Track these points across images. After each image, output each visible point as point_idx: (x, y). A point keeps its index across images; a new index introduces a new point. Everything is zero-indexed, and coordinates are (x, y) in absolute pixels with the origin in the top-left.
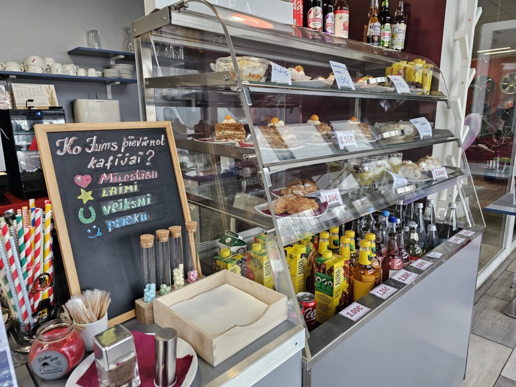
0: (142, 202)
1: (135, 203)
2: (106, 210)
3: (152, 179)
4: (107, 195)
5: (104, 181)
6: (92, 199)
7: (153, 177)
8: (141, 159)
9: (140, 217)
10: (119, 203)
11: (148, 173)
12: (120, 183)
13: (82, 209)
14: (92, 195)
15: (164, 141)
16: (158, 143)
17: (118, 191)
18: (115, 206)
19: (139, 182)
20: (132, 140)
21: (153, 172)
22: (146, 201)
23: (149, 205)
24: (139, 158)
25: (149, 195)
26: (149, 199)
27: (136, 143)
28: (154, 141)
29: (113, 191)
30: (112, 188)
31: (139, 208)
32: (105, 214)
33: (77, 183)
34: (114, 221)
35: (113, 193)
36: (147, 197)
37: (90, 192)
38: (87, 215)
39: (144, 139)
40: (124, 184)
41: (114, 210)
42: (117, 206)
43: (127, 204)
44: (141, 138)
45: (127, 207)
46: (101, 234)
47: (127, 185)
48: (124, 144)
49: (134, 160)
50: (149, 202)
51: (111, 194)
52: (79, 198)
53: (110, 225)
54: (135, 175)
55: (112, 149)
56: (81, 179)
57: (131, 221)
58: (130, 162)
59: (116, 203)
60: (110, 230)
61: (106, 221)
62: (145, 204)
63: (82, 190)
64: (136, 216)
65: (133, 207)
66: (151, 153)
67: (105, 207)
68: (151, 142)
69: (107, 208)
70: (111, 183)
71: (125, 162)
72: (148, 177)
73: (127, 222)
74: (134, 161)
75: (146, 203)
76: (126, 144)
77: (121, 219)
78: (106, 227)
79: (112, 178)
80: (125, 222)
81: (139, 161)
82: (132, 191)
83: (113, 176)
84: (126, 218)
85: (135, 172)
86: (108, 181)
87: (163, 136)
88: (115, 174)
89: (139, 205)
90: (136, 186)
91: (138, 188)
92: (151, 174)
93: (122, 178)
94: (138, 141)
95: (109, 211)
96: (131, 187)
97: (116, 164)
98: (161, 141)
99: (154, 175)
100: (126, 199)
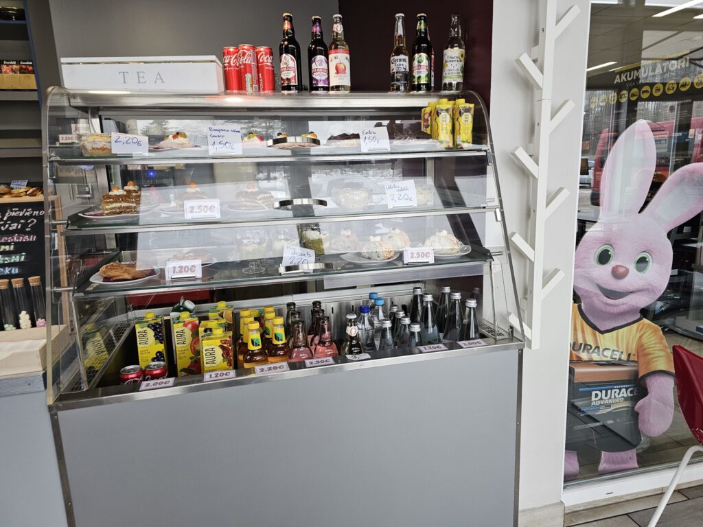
0: (16, 259)
1: (9, 259)
7: (31, 240)
8: (21, 226)
9: (11, 270)
11: (27, 236)
19: (16, 243)
20: (15, 211)
21: (32, 236)
23: (22, 262)
25: (24, 254)
26: (23, 257)
27: (19, 214)
31: (12, 263)
36: (22, 255)
39: (28, 210)
44: (25, 210)
47: (3, 245)
49: (14, 226)
50: (22, 259)
54: (13, 238)
58: (10, 228)
62: (18, 261)
64: (8, 269)
66: (33, 221)
68: (35, 212)
71: (6, 228)
72: (26, 240)
74: (14, 228)
75: (20, 260)
76: (9, 214)
81: (19, 227)
82: (7, 250)
85: (14, 236)
89: (12, 261)
90: (12, 247)
91: (14, 248)
92: (29, 238)
94: (21, 212)
96: (7, 247)
99: (33, 238)
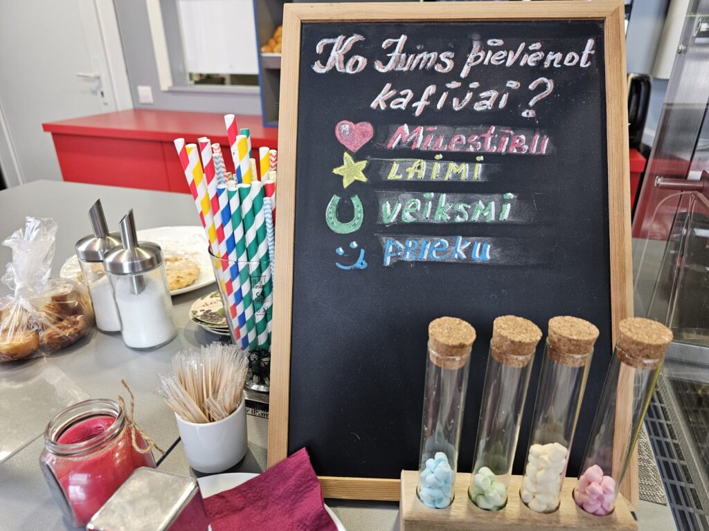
0: (487, 210)
1: (466, 209)
2: (389, 212)
3: (528, 156)
4: (400, 177)
5: (399, 143)
6: (364, 179)
7: (534, 151)
8: (509, 100)
9: (471, 248)
10: (424, 201)
11: (523, 137)
12: (438, 153)
13: (336, 199)
14: (365, 172)
15: (590, 57)
16: (570, 62)
17: (429, 171)
18: (414, 206)
19: (490, 158)
20: (495, 50)
21: (538, 137)
22: (499, 212)
23: (504, 225)
24: (505, 97)
25: (510, 195)
26: (509, 206)
27: (506, 58)
28: (559, 56)
29: (417, 170)
30: (417, 162)
31: (474, 224)
32: (386, 221)
33: (338, 136)
34: (403, 243)
35: (416, 174)
36: (504, 201)
37: (363, 164)
38: (345, 214)
39: (531, 48)
40: (449, 157)
41: (408, 218)
42: (419, 207)
43: (444, 209)
44: (522, 45)
45: (442, 216)
46: (365, 264)
47: (454, 161)
48: (471, 57)
49: (488, 100)
50: (506, 215)
51: (410, 177)
52: (336, 171)
53: (391, 249)
54: (482, 140)
55: (438, 68)
56: (351, 130)
57: (445, 252)
58: (476, 104)
59: (418, 201)
60: (388, 261)
61: (384, 239)
62: (493, 218)
63: (346, 155)
64: (463, 243)
65: (458, 219)
66: (542, 87)
67: (388, 206)
68: (550, 57)
69: (392, 207)
70: (416, 150)
71: (465, 103)
72: (520, 149)
73: (434, 253)
74: (489, 104)
75: (497, 215)
76: (477, 58)
77: (422, 241)
78: (381, 253)
79: (421, 137)
80: (430, 252)
81: (502, 104)
82: (464, 177)
83: (425, 134)
84: (433, 243)
85: (486, 132)
86: (411, 143)
87: (590, 43)
88: (430, 128)
89: (476, 218)
90: (479, 168)
91: (483, 174)
92: (529, 142)
93: (448, 141)
94: (511, 53)
95: (395, 216)
96: (464, 168)
97: (439, 105)
98: (581, 56)
99: (540, 145)
100: (444, 197)
